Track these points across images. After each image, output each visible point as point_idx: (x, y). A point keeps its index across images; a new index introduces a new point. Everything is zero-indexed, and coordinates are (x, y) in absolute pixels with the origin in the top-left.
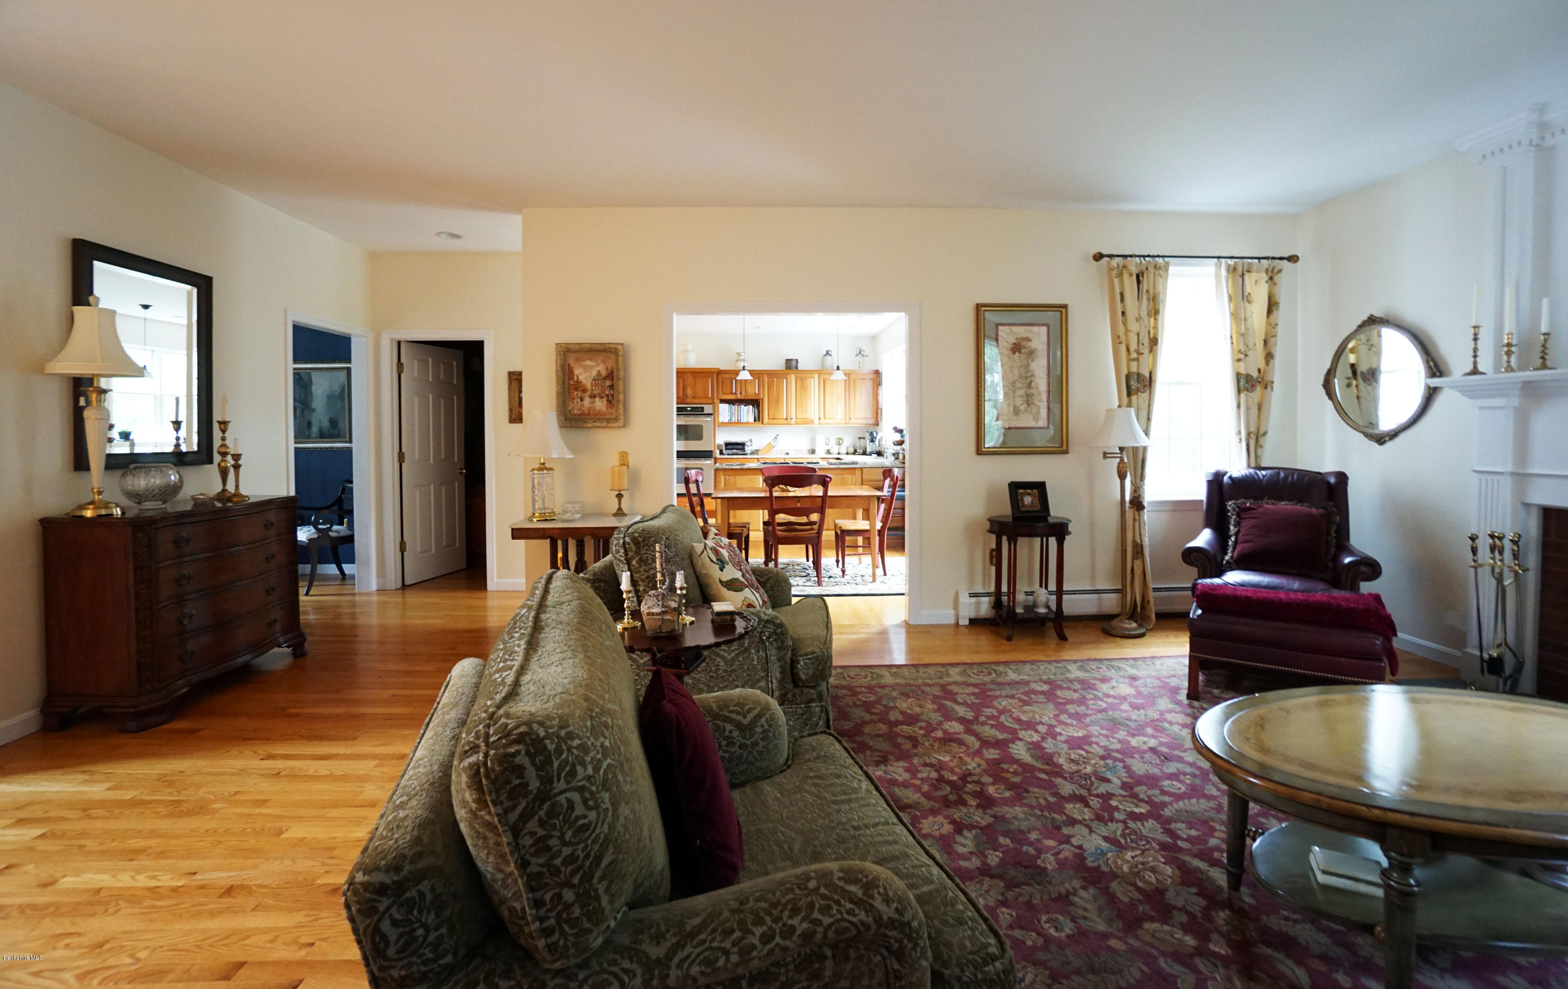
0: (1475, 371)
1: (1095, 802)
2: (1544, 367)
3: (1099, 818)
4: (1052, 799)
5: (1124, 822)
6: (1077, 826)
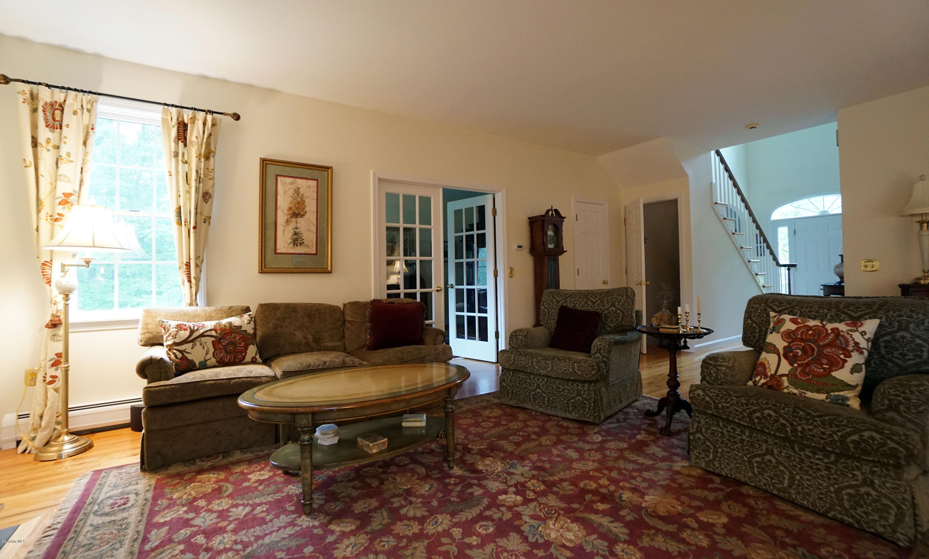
1: (531, 495)
3: (523, 485)
4: (555, 489)
5: (509, 486)
6: (531, 476)
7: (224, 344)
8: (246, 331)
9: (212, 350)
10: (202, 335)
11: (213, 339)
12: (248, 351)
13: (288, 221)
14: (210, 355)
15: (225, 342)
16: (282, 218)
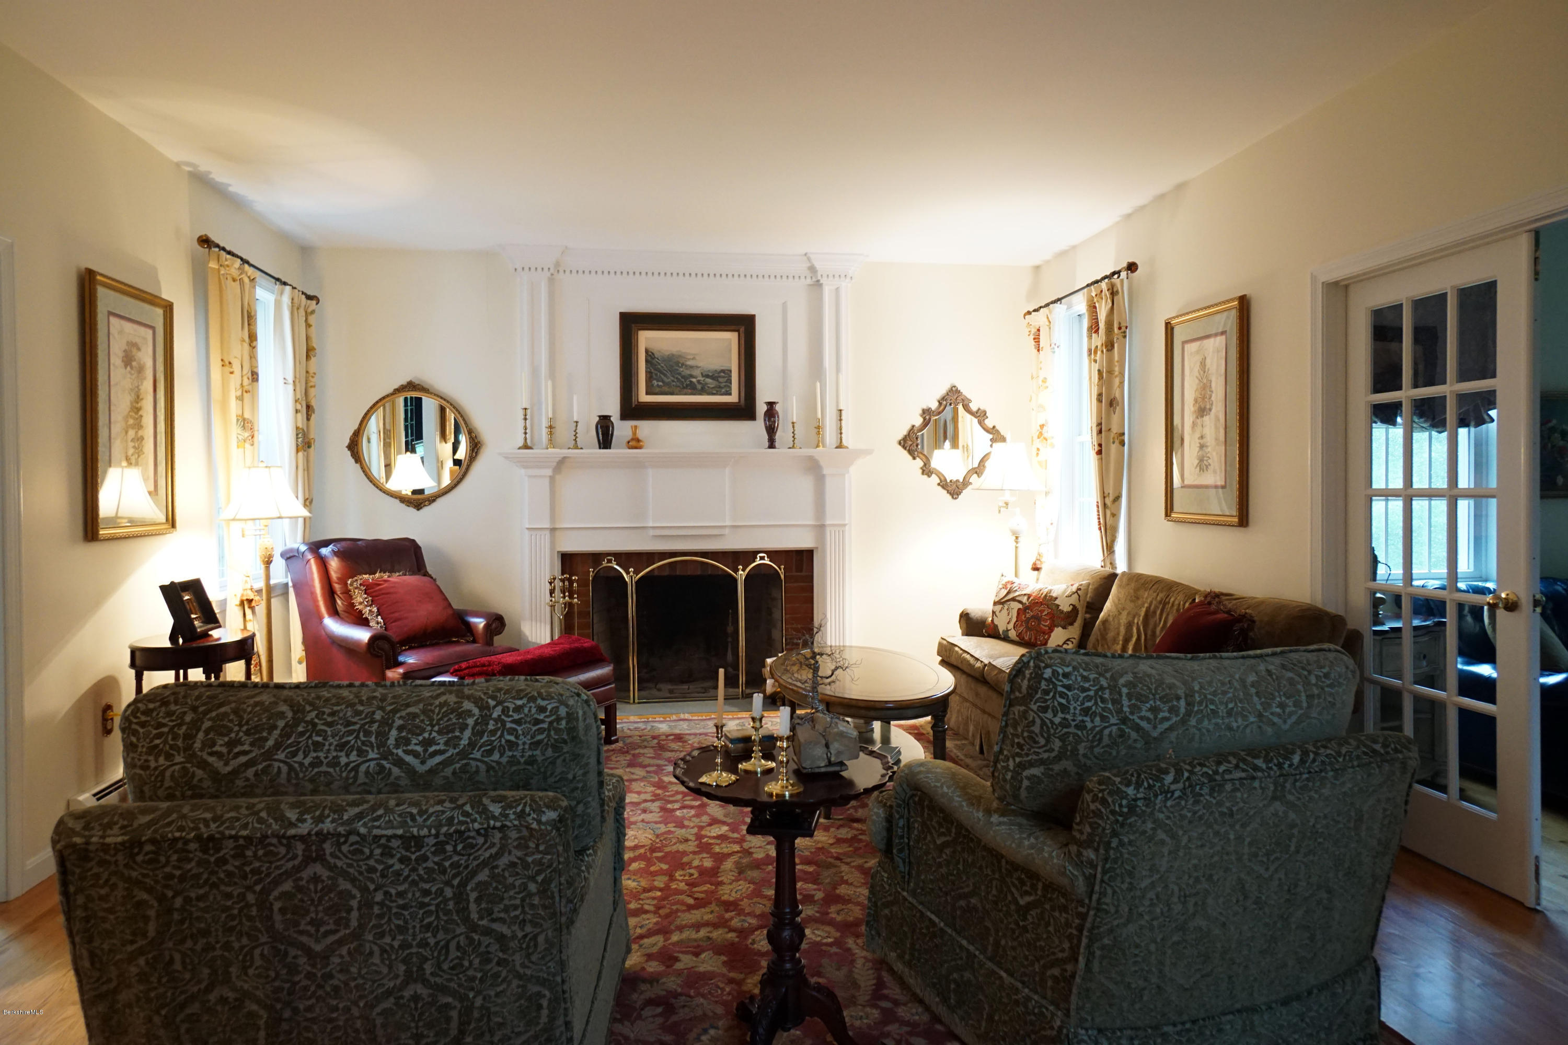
0: (526, 447)
2: (576, 447)
7: (1028, 616)
8: (1058, 606)
9: (1014, 619)
10: (1013, 599)
11: (1020, 606)
12: (1053, 635)
13: (1194, 425)
14: (1011, 626)
15: (1030, 614)
16: (1189, 419)
